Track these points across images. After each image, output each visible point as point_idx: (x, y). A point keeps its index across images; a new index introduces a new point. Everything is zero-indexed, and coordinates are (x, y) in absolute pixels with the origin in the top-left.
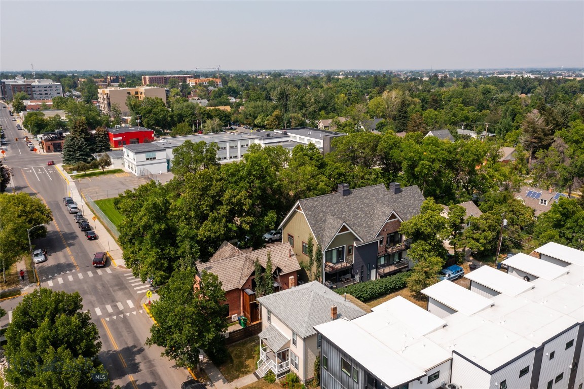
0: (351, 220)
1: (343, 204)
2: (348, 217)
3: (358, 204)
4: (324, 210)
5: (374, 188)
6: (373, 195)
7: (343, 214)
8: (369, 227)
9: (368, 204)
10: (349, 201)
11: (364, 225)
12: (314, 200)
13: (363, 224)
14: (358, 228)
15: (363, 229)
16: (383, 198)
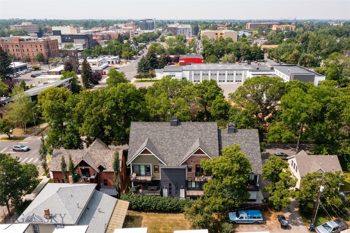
0: (166, 146)
1: (167, 132)
2: (166, 143)
3: (181, 135)
4: (148, 133)
5: (205, 124)
6: (201, 130)
7: (162, 140)
8: (180, 155)
9: (191, 137)
10: (174, 131)
11: (176, 153)
12: (143, 124)
13: (175, 151)
14: (169, 154)
15: (174, 156)
16: (210, 134)
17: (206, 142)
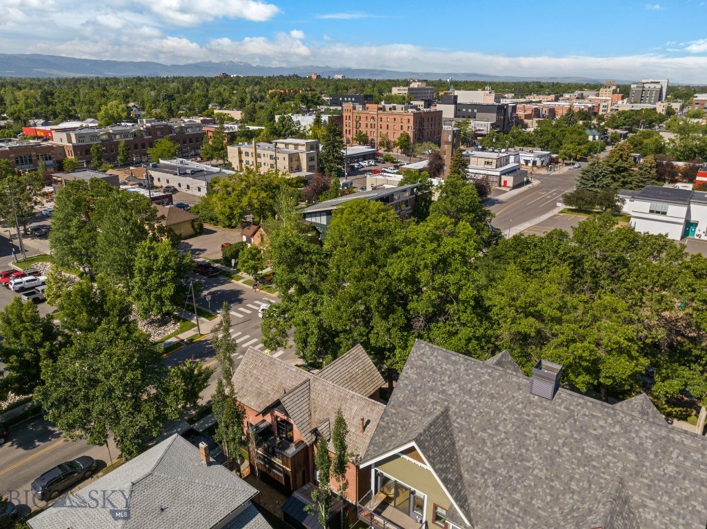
4: (451, 392)
17: (645, 506)
